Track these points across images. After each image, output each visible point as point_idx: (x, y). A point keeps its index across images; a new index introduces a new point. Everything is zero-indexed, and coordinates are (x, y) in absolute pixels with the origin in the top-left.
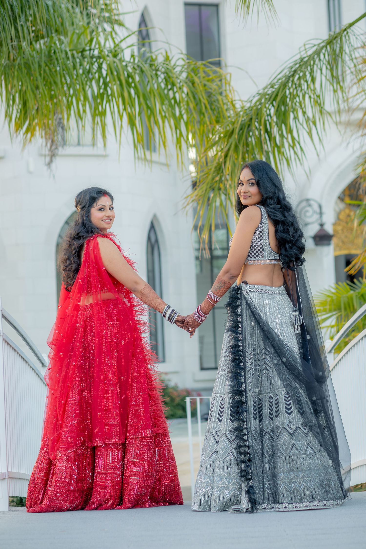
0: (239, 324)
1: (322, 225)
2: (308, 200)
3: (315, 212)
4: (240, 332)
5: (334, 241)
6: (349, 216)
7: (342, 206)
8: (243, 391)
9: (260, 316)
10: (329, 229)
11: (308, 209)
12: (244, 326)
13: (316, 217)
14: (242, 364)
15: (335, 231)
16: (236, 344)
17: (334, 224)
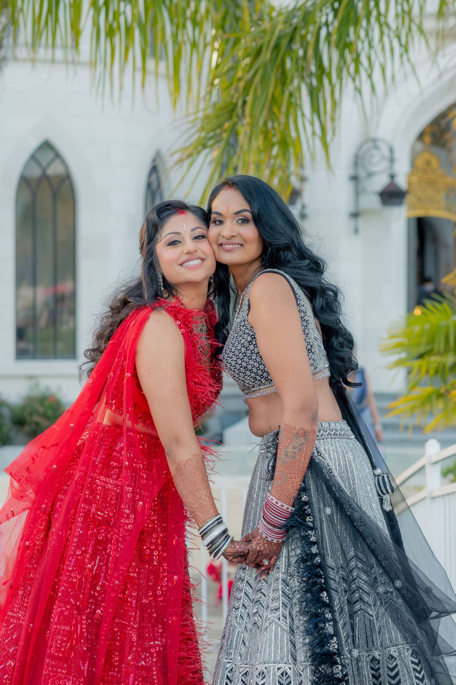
0: (306, 507)
1: (392, 177)
2: (374, 140)
3: (383, 158)
4: (311, 524)
5: (409, 199)
6: (428, 163)
7: (419, 146)
8: (335, 654)
9: (340, 489)
10: (402, 182)
11: (375, 152)
12: (316, 511)
13: (384, 165)
14: (325, 594)
15: (410, 184)
16: (308, 552)
17: (410, 175)
